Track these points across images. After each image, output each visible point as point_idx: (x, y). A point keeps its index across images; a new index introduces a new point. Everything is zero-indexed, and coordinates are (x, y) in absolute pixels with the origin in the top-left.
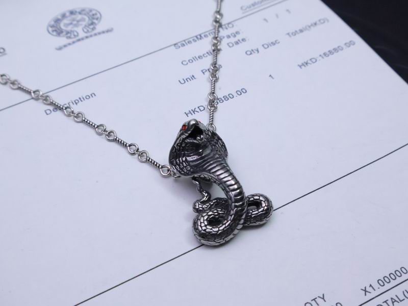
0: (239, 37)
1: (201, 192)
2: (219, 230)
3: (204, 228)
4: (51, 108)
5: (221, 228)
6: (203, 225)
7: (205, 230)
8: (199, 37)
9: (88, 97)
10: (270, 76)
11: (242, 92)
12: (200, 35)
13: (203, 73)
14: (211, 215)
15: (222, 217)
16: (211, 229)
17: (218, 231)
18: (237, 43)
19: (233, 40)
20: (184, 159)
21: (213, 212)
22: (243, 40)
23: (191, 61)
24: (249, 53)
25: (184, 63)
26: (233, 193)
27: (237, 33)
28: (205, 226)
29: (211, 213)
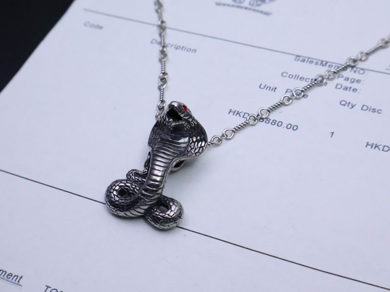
0: (354, 86)
3: (112, 190)
8: (323, 63)
9: (189, 50)
10: (333, 133)
11: (294, 128)
12: (327, 63)
13: (287, 91)
14: (128, 186)
16: (114, 195)
18: (346, 89)
19: (347, 84)
20: (161, 132)
21: (132, 185)
22: (355, 90)
23: (291, 76)
24: (343, 103)
25: (284, 74)
27: (358, 81)
28: (115, 190)
29: (129, 185)
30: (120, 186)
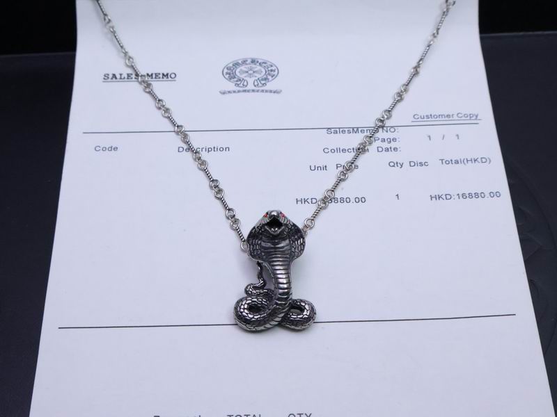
0: (393, 145)
1: (259, 278)
2: (253, 318)
3: (242, 310)
4: (185, 146)
5: (256, 317)
6: (242, 307)
7: (242, 312)
8: (355, 130)
9: (222, 149)
10: (397, 195)
11: (363, 200)
12: (358, 128)
13: (337, 167)
15: (264, 308)
16: (247, 314)
17: (251, 318)
18: (387, 150)
19: (385, 145)
20: (259, 242)
21: (258, 299)
22: (395, 149)
23: (333, 151)
24: (392, 164)
25: (326, 150)
26: (281, 291)
27: (394, 140)
28: (244, 309)
29: (256, 300)
30: (248, 304)
